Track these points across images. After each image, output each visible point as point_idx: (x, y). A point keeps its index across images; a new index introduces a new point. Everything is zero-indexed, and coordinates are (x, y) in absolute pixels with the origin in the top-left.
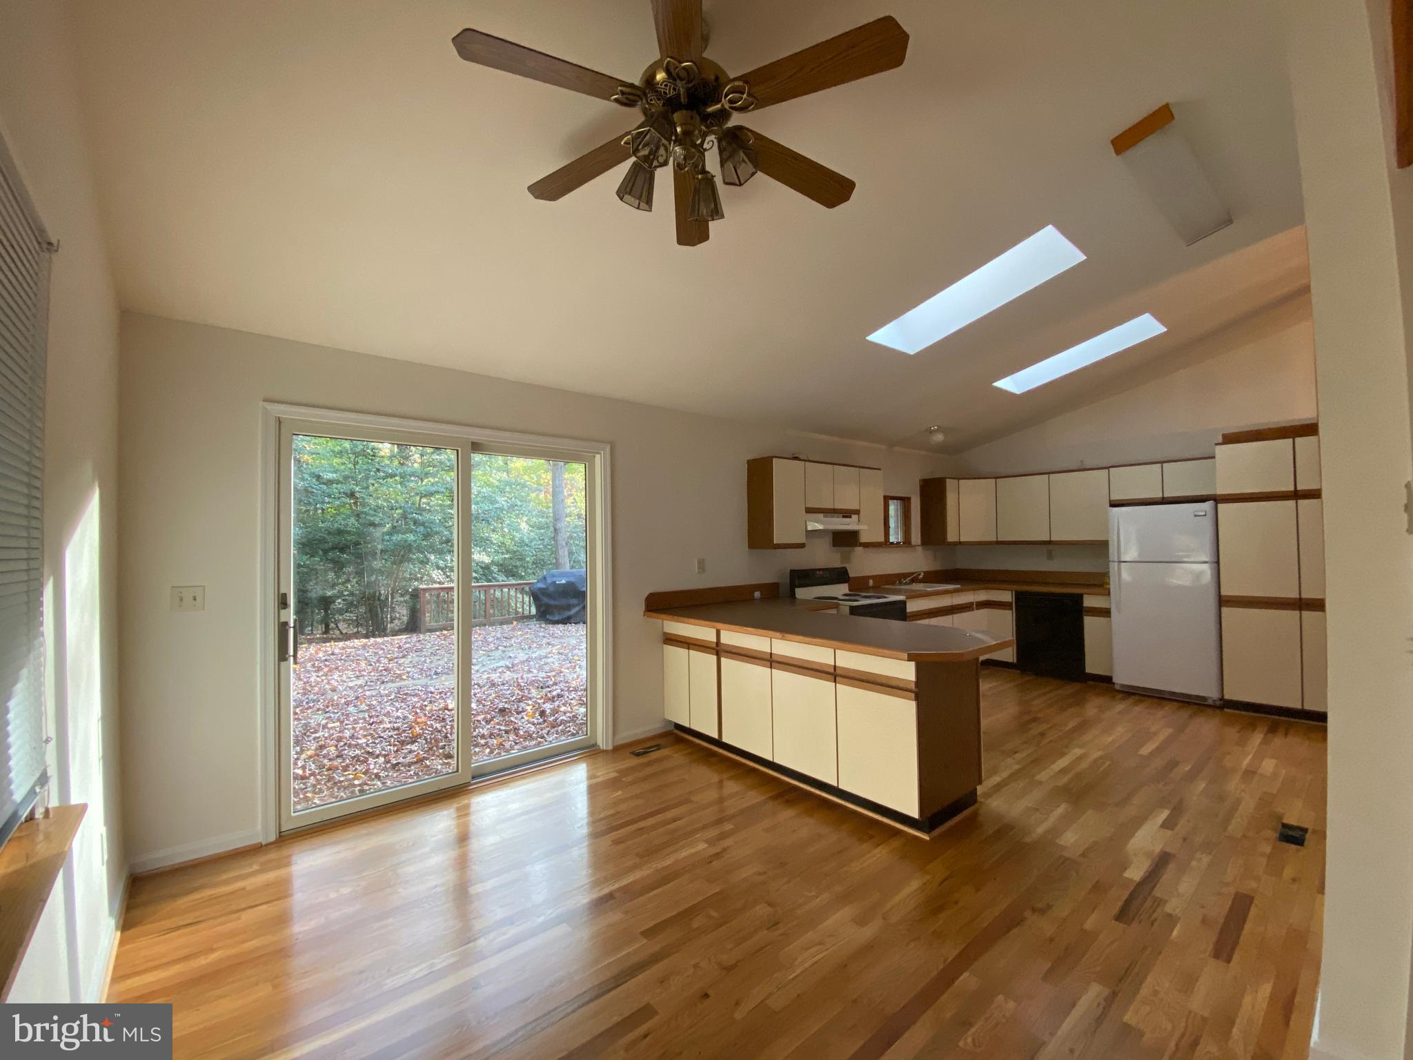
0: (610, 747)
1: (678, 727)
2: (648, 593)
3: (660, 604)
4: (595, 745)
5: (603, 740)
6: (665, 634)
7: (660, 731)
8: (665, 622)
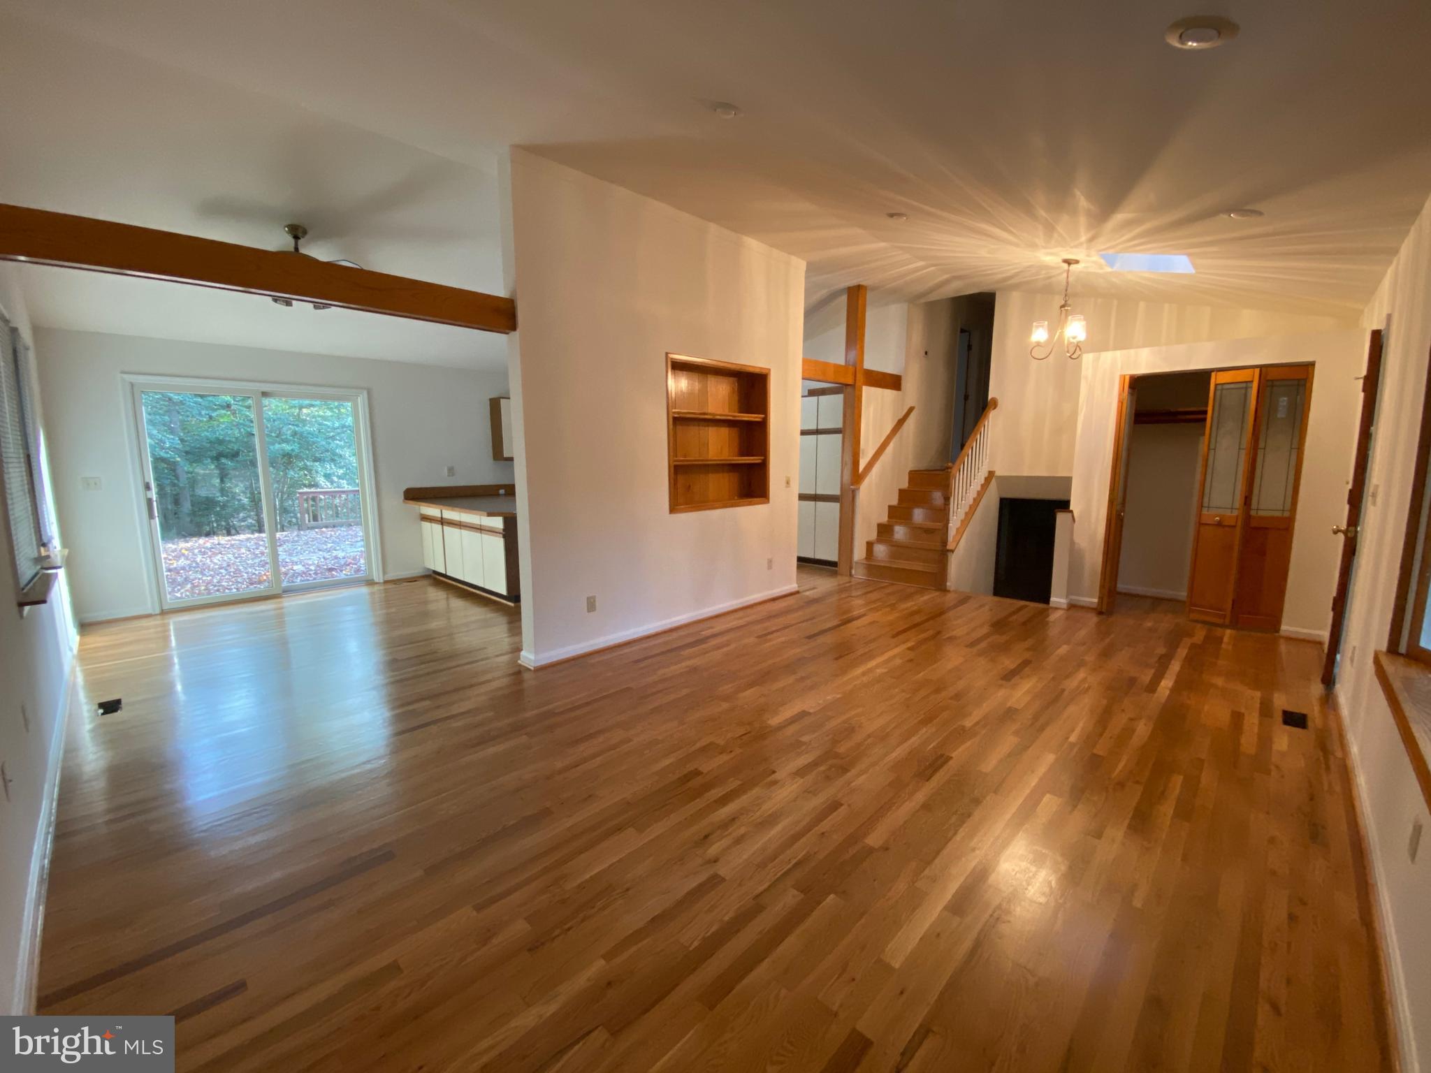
0: (382, 581)
1: (435, 572)
2: (405, 489)
3: (414, 495)
4: (373, 580)
5: (377, 576)
6: (421, 514)
7: (424, 574)
8: (421, 507)
